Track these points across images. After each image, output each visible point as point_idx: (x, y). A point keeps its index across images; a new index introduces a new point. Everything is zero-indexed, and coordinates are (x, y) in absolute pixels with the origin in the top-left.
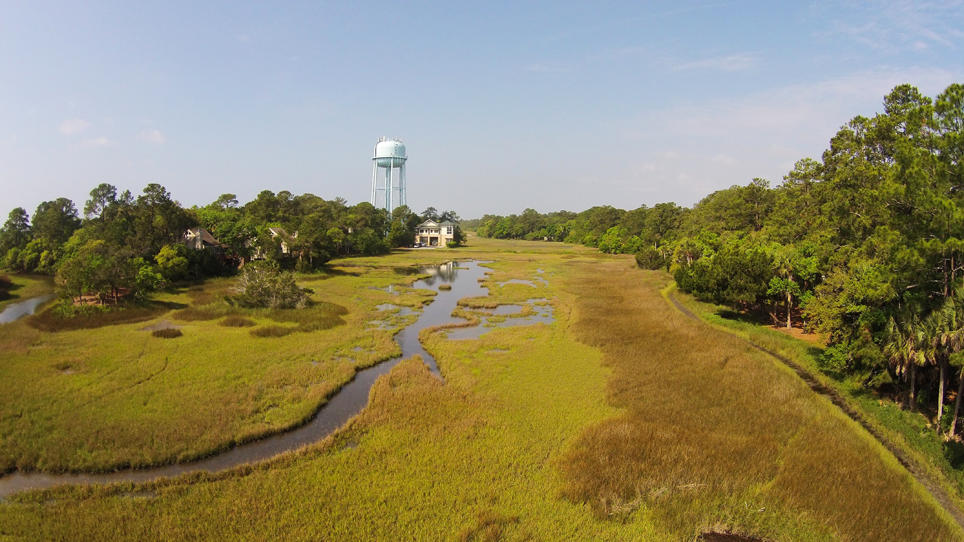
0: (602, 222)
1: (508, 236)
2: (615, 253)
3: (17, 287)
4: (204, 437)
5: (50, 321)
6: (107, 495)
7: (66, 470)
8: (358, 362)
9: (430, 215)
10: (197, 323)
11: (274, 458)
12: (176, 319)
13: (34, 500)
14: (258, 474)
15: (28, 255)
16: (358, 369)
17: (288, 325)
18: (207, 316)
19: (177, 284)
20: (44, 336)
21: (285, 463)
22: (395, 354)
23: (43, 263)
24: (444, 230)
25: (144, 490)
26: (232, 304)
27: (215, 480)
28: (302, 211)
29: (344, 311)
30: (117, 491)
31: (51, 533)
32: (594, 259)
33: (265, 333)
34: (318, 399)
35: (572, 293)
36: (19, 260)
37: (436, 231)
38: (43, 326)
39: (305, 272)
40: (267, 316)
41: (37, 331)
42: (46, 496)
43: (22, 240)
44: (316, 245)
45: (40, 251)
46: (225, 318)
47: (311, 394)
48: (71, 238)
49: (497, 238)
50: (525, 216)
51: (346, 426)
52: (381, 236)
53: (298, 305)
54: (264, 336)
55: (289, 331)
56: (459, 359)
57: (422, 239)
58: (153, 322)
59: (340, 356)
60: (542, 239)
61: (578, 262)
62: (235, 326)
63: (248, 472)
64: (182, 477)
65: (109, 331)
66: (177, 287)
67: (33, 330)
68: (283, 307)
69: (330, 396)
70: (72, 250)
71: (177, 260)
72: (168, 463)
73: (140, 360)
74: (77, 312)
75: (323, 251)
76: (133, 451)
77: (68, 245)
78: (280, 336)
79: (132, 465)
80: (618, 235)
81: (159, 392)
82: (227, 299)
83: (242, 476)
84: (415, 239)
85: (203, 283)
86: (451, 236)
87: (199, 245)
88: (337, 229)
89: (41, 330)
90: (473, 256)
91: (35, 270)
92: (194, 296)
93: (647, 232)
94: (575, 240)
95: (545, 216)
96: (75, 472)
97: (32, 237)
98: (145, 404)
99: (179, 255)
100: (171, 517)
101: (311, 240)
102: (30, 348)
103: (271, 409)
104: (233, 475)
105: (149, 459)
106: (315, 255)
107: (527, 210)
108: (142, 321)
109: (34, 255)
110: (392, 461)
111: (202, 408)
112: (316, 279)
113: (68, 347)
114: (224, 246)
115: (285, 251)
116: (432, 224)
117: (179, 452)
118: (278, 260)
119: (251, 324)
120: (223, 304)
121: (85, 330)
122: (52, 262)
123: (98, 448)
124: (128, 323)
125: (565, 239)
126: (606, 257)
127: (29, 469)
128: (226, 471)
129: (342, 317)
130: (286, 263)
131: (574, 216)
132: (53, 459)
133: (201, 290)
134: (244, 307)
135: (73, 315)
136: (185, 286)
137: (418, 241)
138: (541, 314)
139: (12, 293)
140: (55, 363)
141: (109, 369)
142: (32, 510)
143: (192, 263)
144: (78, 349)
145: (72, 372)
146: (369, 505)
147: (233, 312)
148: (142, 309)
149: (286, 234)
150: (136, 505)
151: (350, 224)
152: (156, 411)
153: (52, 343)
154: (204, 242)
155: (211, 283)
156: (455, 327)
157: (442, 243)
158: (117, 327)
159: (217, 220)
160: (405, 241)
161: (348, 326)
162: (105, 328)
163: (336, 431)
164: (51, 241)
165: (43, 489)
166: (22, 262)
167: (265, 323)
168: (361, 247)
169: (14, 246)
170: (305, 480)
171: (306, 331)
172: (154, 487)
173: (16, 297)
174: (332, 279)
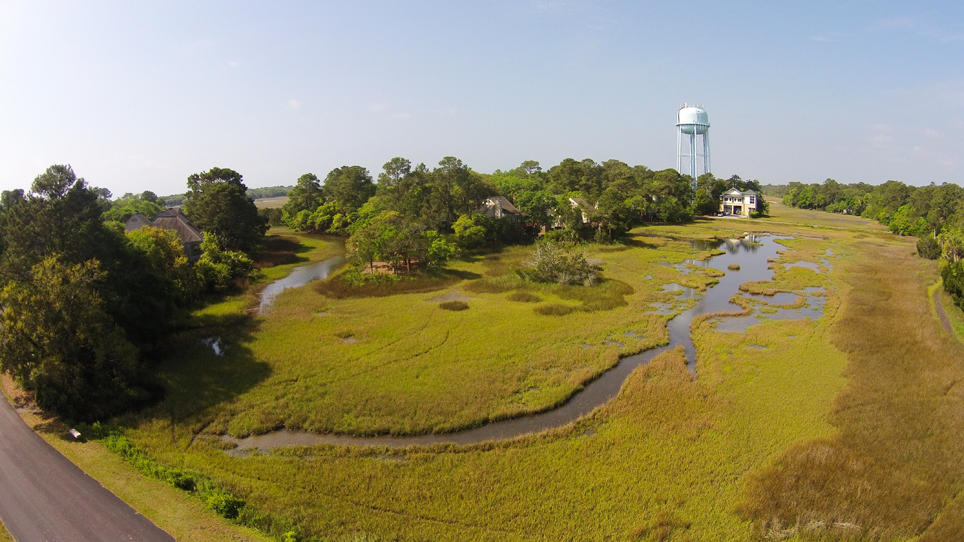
0: (894, 199)
1: (811, 206)
2: (903, 235)
3: (306, 249)
4: (463, 413)
5: (339, 289)
6: (362, 455)
7: (331, 432)
8: (625, 350)
9: (735, 183)
10: (486, 295)
11: (516, 438)
12: (466, 290)
13: (295, 454)
14: (497, 451)
15: (319, 217)
16: (622, 357)
17: (571, 303)
18: (495, 289)
19: (475, 251)
20: (331, 303)
21: (525, 444)
22: (662, 342)
23: (336, 225)
24: (747, 200)
25: (396, 454)
26: (523, 278)
27: (459, 452)
28: (607, 178)
29: (629, 291)
30: (372, 453)
31: (304, 482)
32: (883, 241)
33: (548, 311)
34: (576, 385)
35: (848, 283)
36: (309, 222)
37: (740, 200)
38: (330, 293)
39: (603, 243)
40: (554, 292)
41: (324, 297)
42: (307, 452)
43: (313, 203)
44: (615, 217)
45: (333, 214)
46: (514, 292)
47: (571, 379)
48: (365, 204)
49: (800, 207)
50: (826, 186)
51: (590, 415)
52: (685, 204)
53: (587, 283)
54: (546, 314)
55: (571, 310)
56: (717, 354)
57: (726, 207)
58: (443, 292)
59: (612, 340)
60: (841, 211)
61: (868, 243)
62: (523, 301)
63: (491, 448)
64: (432, 446)
65: (397, 301)
66: (474, 254)
67: (320, 296)
68: (572, 283)
69: (587, 383)
70: (366, 216)
71: (473, 229)
72: (425, 432)
73: (423, 333)
74: (366, 280)
75: (621, 223)
76: (395, 420)
77: (362, 211)
78: (561, 314)
79: (392, 431)
80: (908, 215)
81: (433, 366)
82: (519, 272)
83: (483, 451)
84: (719, 207)
85: (499, 252)
86: (754, 206)
87: (499, 214)
88: (639, 198)
89: (328, 297)
90: (772, 229)
91: (328, 231)
92: (488, 265)
93: (932, 214)
94: (870, 216)
95: (846, 187)
96: (339, 434)
97: (324, 200)
98: (417, 377)
99: (477, 223)
100: (411, 480)
101: (610, 212)
102: (315, 314)
103: (532, 391)
104: (477, 449)
105: (408, 428)
106: (613, 227)
107: (829, 180)
108: (430, 291)
109: (325, 218)
110: (615, 453)
111: (469, 384)
112: (613, 250)
113: (352, 315)
114: (523, 214)
115: (585, 220)
116: (735, 193)
117: (437, 424)
118: (577, 230)
119: (537, 300)
120: (514, 277)
121: (373, 298)
122: (346, 224)
123: (364, 415)
124: (418, 292)
125: (862, 214)
126: (894, 239)
127: (296, 428)
128: (471, 445)
129: (627, 298)
130: (585, 234)
131: (870, 189)
132: (320, 422)
133: (496, 259)
134: (534, 281)
135: (362, 284)
136: (481, 254)
137: (722, 210)
138: (813, 307)
139: (299, 255)
140: (337, 332)
141: (391, 341)
142: (291, 462)
143: (490, 231)
144: (363, 318)
145: (354, 341)
146: (578, 490)
147: (524, 287)
148: (433, 278)
149: (586, 205)
150: (384, 466)
151: (654, 192)
152: (426, 384)
153: (339, 311)
154: (504, 211)
155: (508, 251)
156: (728, 315)
157: (745, 212)
158: (406, 296)
159: (518, 188)
160: (710, 209)
161: (629, 308)
162: (392, 297)
163: (580, 418)
164: (344, 204)
165: (305, 447)
166: (313, 223)
167: (552, 300)
168: (664, 215)
169: (303, 209)
170: (535, 460)
171: (587, 311)
172: (405, 452)
173: (306, 260)
174: (628, 251)
